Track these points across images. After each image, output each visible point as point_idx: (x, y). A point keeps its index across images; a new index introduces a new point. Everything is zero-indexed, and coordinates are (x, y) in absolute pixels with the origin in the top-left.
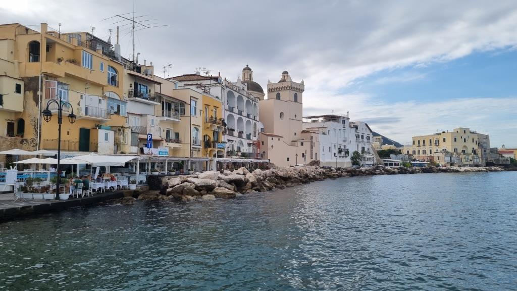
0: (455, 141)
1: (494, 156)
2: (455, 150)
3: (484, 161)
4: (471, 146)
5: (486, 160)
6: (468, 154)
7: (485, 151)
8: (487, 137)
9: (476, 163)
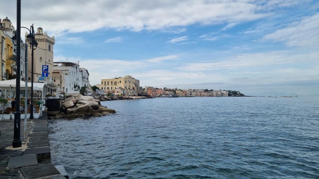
0: (126, 82)
1: (141, 91)
2: (126, 87)
3: (137, 93)
4: (133, 85)
5: (138, 93)
6: (131, 90)
7: (137, 88)
8: (138, 81)
9: (134, 95)
